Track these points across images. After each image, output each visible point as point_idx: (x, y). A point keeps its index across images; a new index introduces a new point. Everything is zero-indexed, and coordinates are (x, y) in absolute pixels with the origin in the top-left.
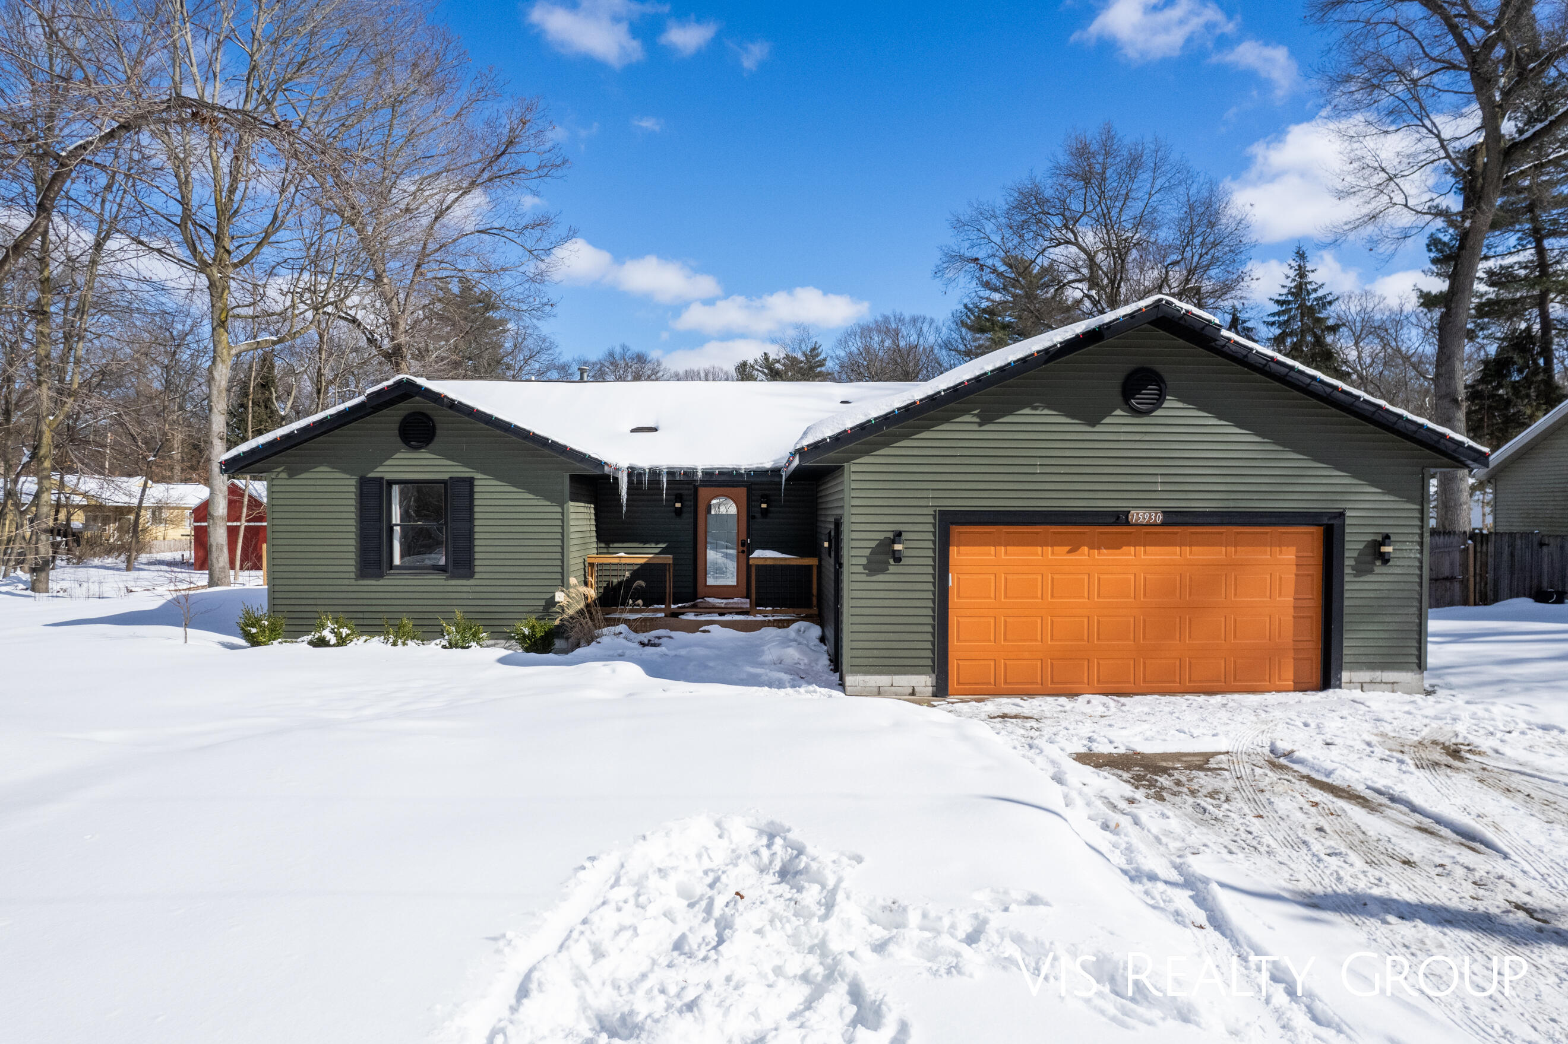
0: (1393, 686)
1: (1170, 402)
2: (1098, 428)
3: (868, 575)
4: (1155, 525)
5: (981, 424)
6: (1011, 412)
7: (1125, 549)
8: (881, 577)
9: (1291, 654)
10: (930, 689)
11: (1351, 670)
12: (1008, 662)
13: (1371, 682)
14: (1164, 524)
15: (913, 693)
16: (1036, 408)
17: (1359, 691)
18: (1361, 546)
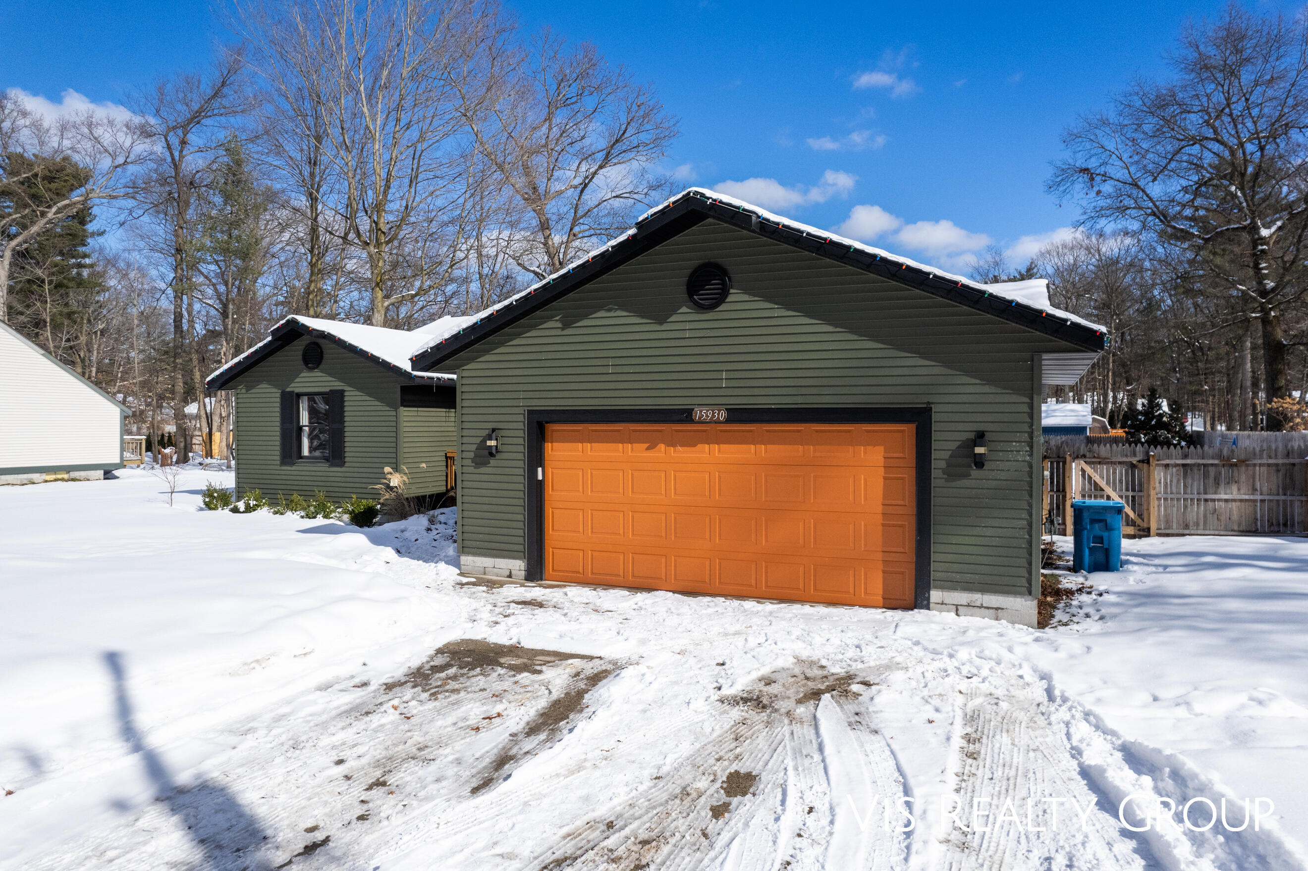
0: (997, 612)
1: (735, 296)
2: (665, 327)
3: (475, 468)
4: (718, 422)
5: (563, 329)
6: (585, 316)
7: (700, 446)
8: (483, 470)
9: (880, 566)
10: (523, 573)
11: (942, 588)
12: (595, 554)
13: (968, 606)
14: (728, 421)
15: (510, 576)
16: (610, 310)
17: (953, 614)
18: (954, 446)
